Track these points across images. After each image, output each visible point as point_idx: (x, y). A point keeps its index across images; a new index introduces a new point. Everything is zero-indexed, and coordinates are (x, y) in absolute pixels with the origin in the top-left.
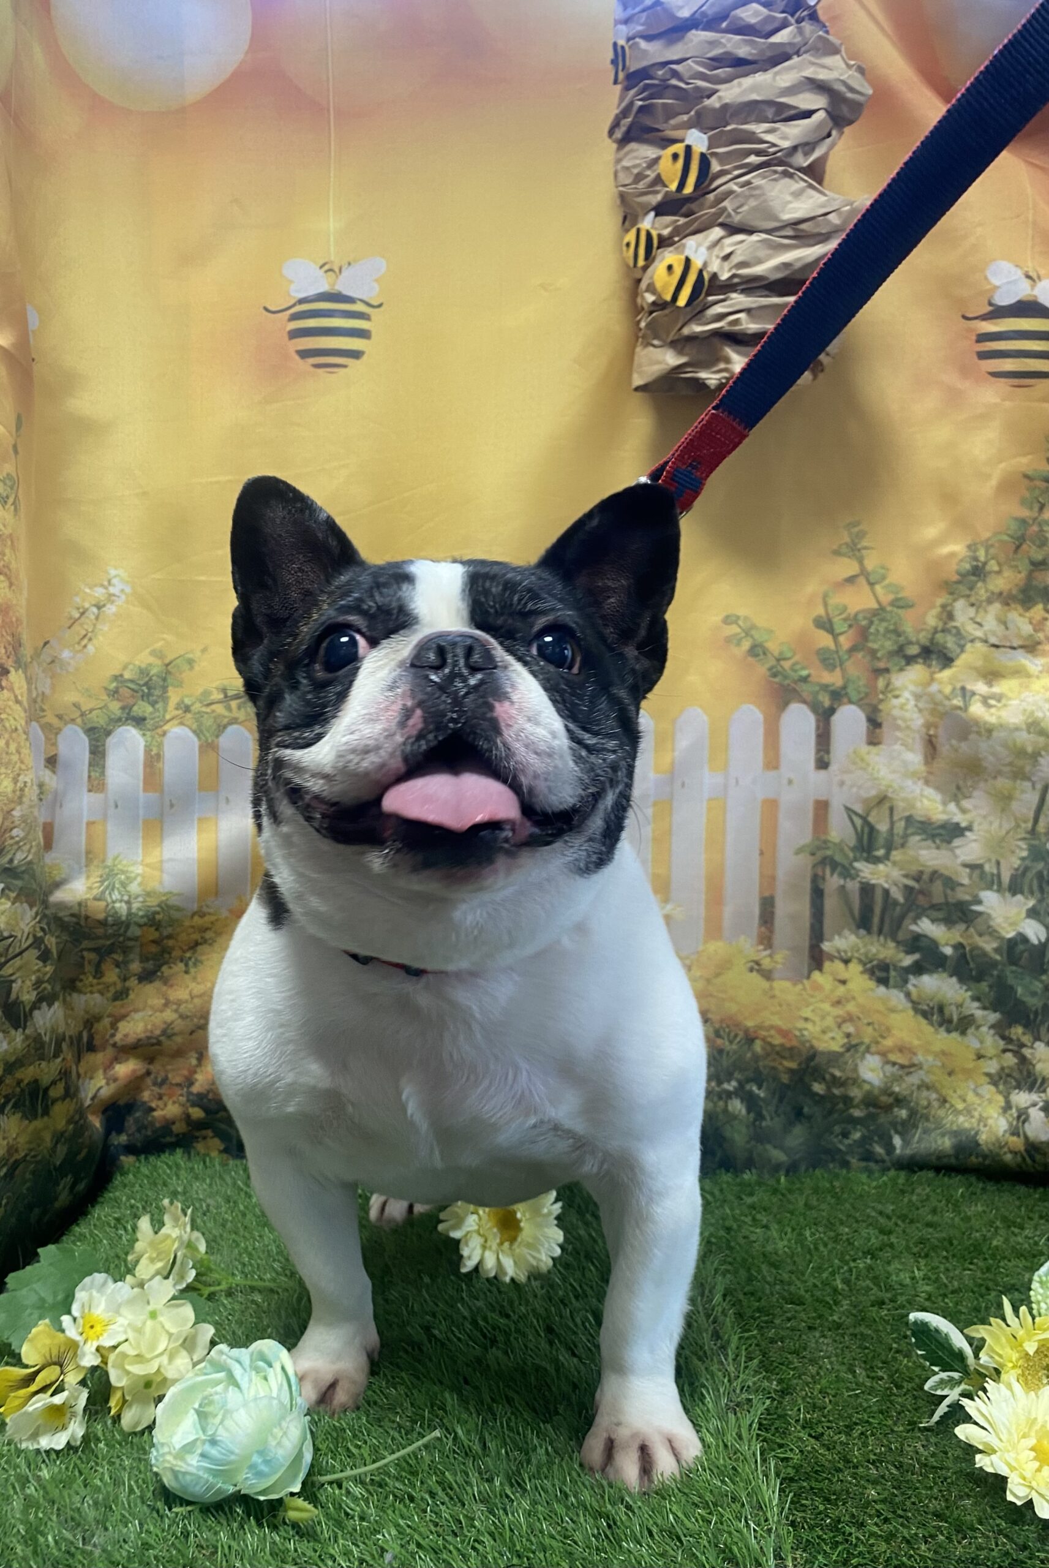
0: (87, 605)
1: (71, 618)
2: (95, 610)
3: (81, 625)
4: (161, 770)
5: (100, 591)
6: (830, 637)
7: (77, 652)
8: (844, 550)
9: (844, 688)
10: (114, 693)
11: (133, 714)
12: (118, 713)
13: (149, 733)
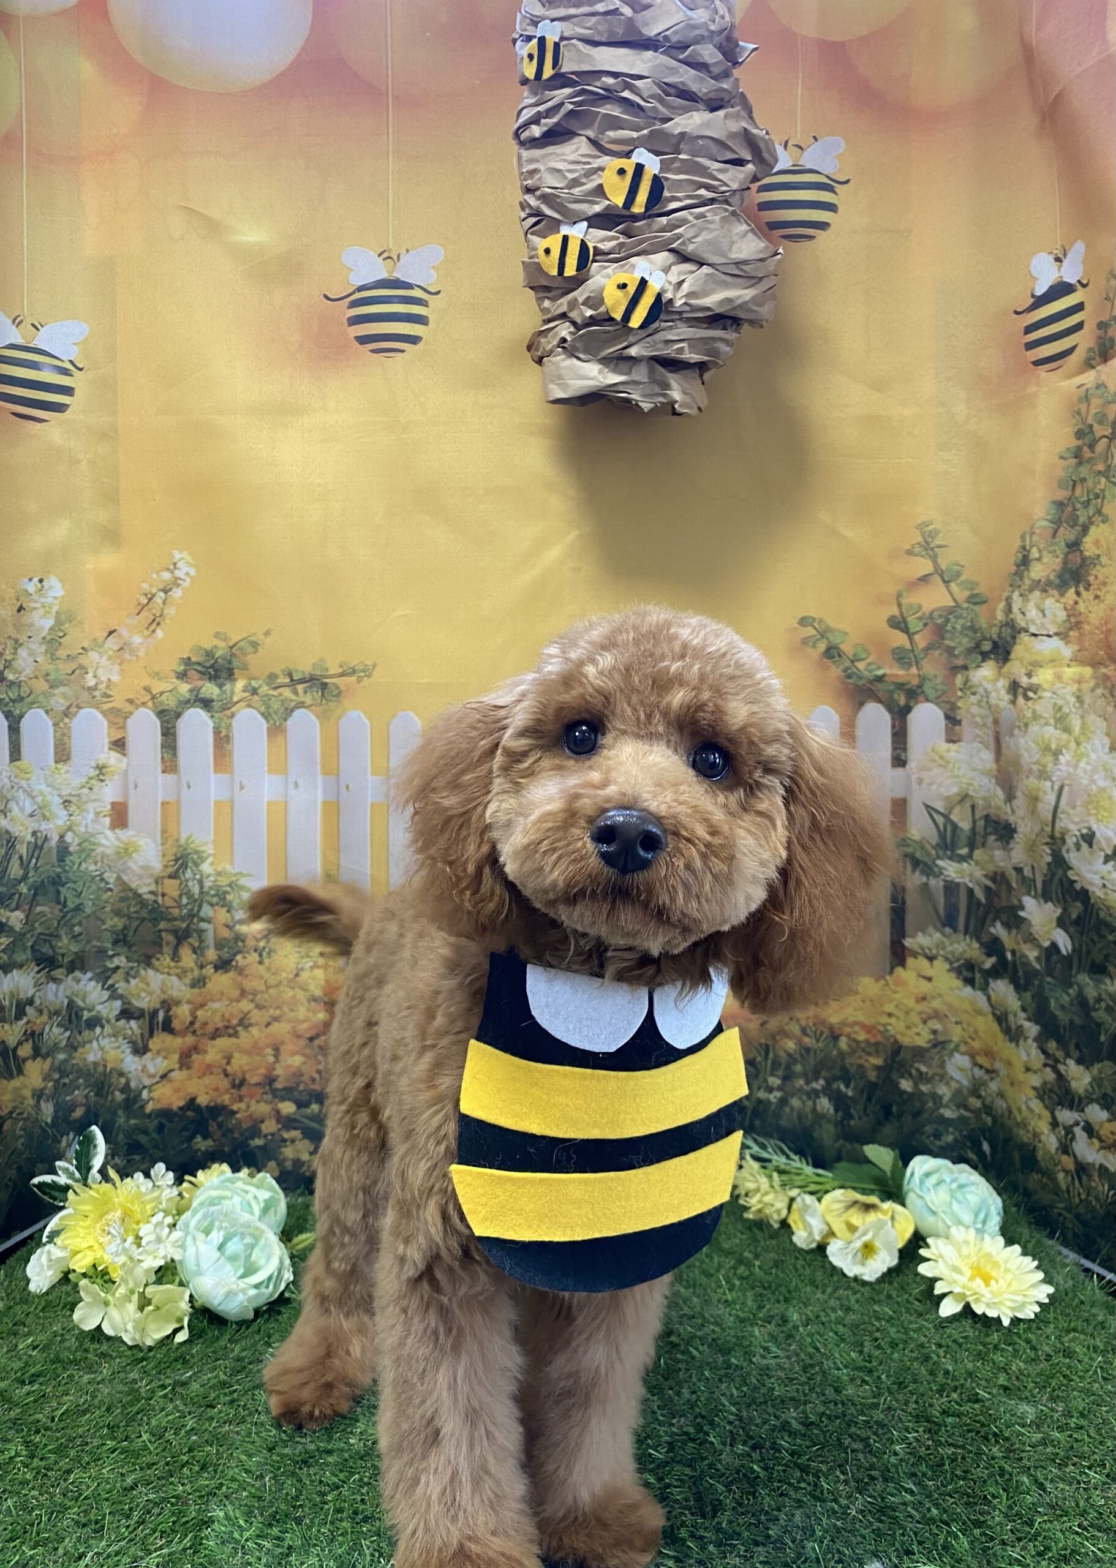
0: (154, 590)
1: (139, 604)
2: (162, 594)
3: (149, 610)
4: (231, 752)
5: (166, 575)
6: (905, 636)
7: (147, 637)
8: (917, 550)
9: (920, 686)
10: (182, 676)
11: (201, 696)
12: (187, 695)
13: (217, 715)
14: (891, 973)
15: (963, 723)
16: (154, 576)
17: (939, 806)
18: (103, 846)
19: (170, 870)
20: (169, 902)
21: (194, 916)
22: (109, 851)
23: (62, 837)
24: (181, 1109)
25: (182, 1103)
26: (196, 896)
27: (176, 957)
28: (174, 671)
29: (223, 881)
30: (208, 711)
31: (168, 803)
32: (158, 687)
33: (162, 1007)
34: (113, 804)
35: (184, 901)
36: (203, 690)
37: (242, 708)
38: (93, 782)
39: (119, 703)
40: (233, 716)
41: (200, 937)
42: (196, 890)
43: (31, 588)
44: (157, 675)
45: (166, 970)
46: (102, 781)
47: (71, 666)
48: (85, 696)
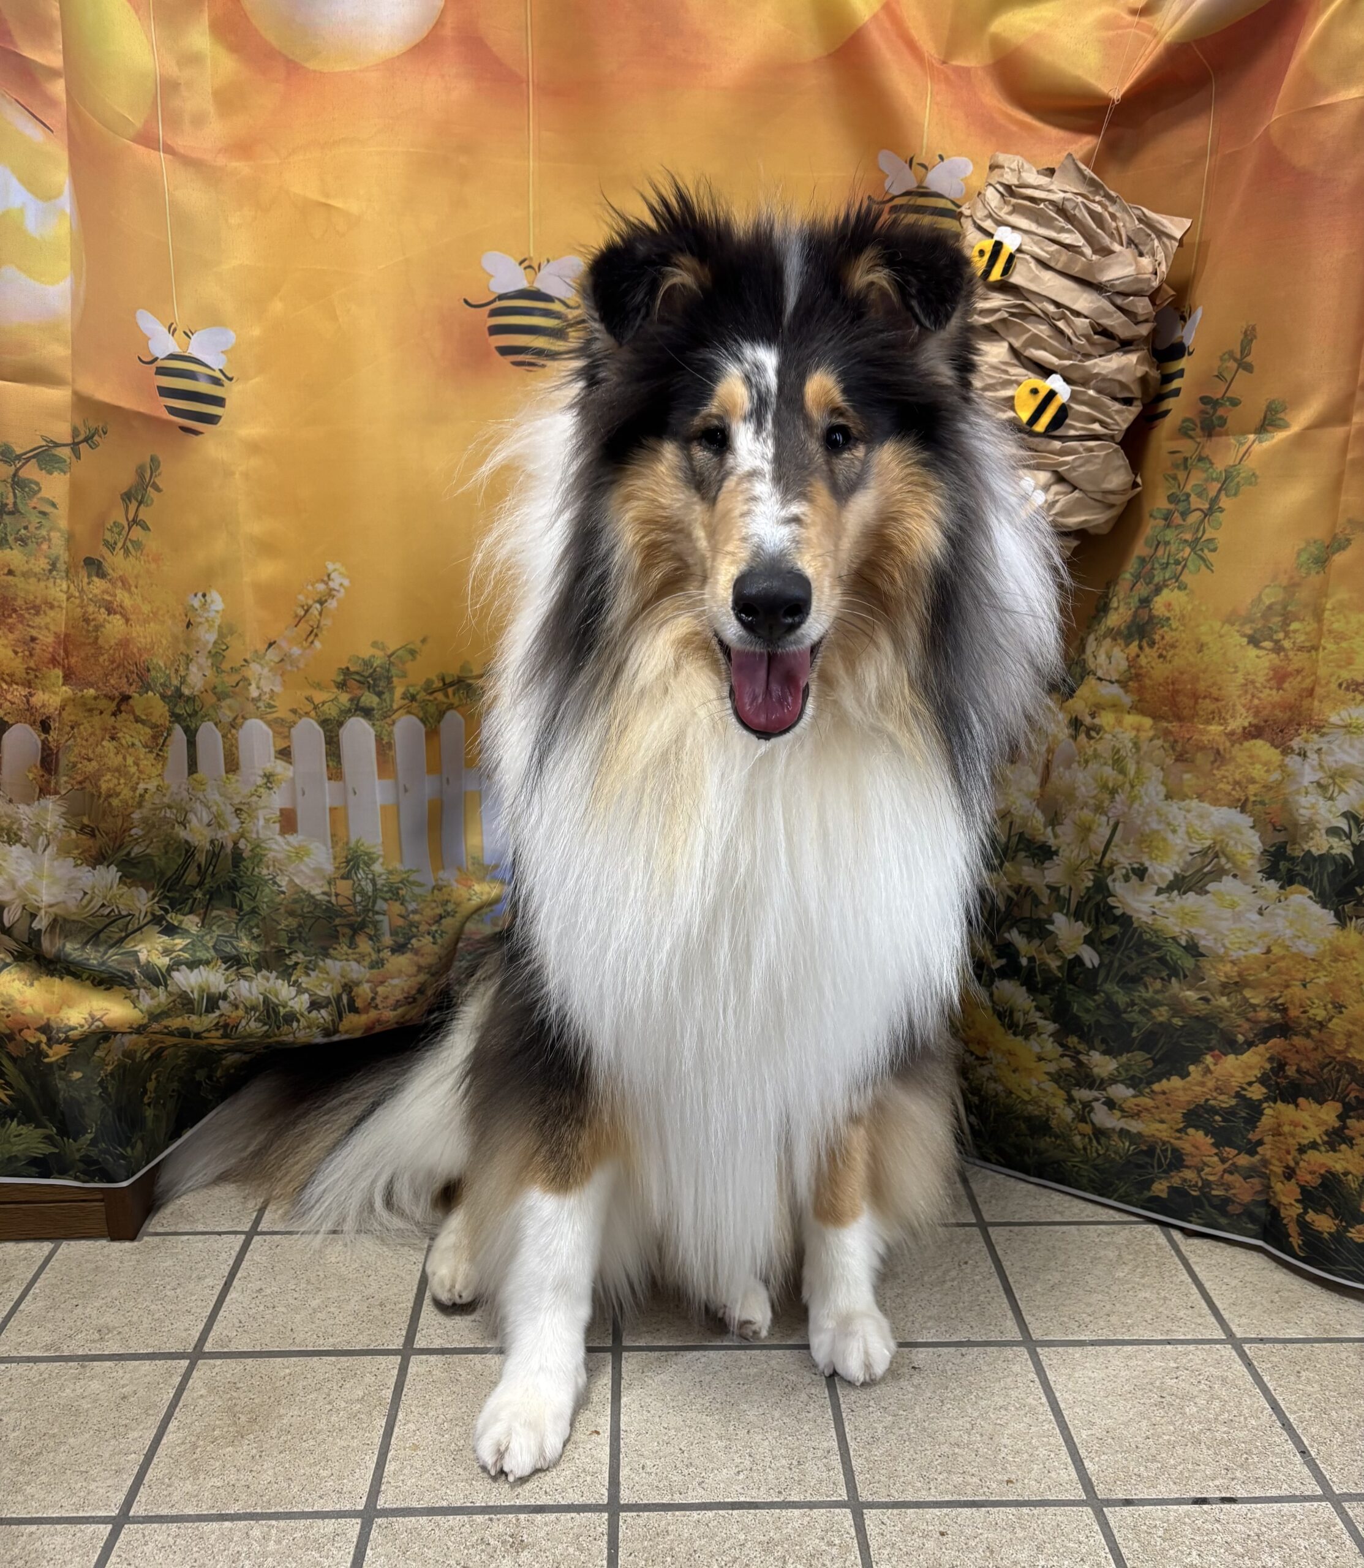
0: (310, 602)
1: (296, 616)
2: (318, 606)
3: (307, 621)
4: (394, 759)
5: (321, 587)
7: (305, 649)
10: (342, 686)
11: (361, 704)
12: (348, 705)
13: (377, 723)
16: (310, 588)
18: (274, 850)
19: (342, 871)
20: (342, 901)
21: (369, 910)
22: (280, 856)
23: (236, 843)
26: (370, 894)
27: (352, 944)
28: (334, 681)
29: (395, 879)
30: (370, 720)
31: (335, 809)
32: (319, 697)
33: (344, 990)
34: (282, 811)
35: (358, 898)
36: (363, 699)
37: (402, 715)
38: (262, 790)
39: (282, 713)
40: (394, 723)
41: (375, 927)
42: (369, 888)
43: (196, 603)
44: (318, 686)
45: (345, 957)
46: (270, 789)
47: (236, 678)
48: (251, 707)
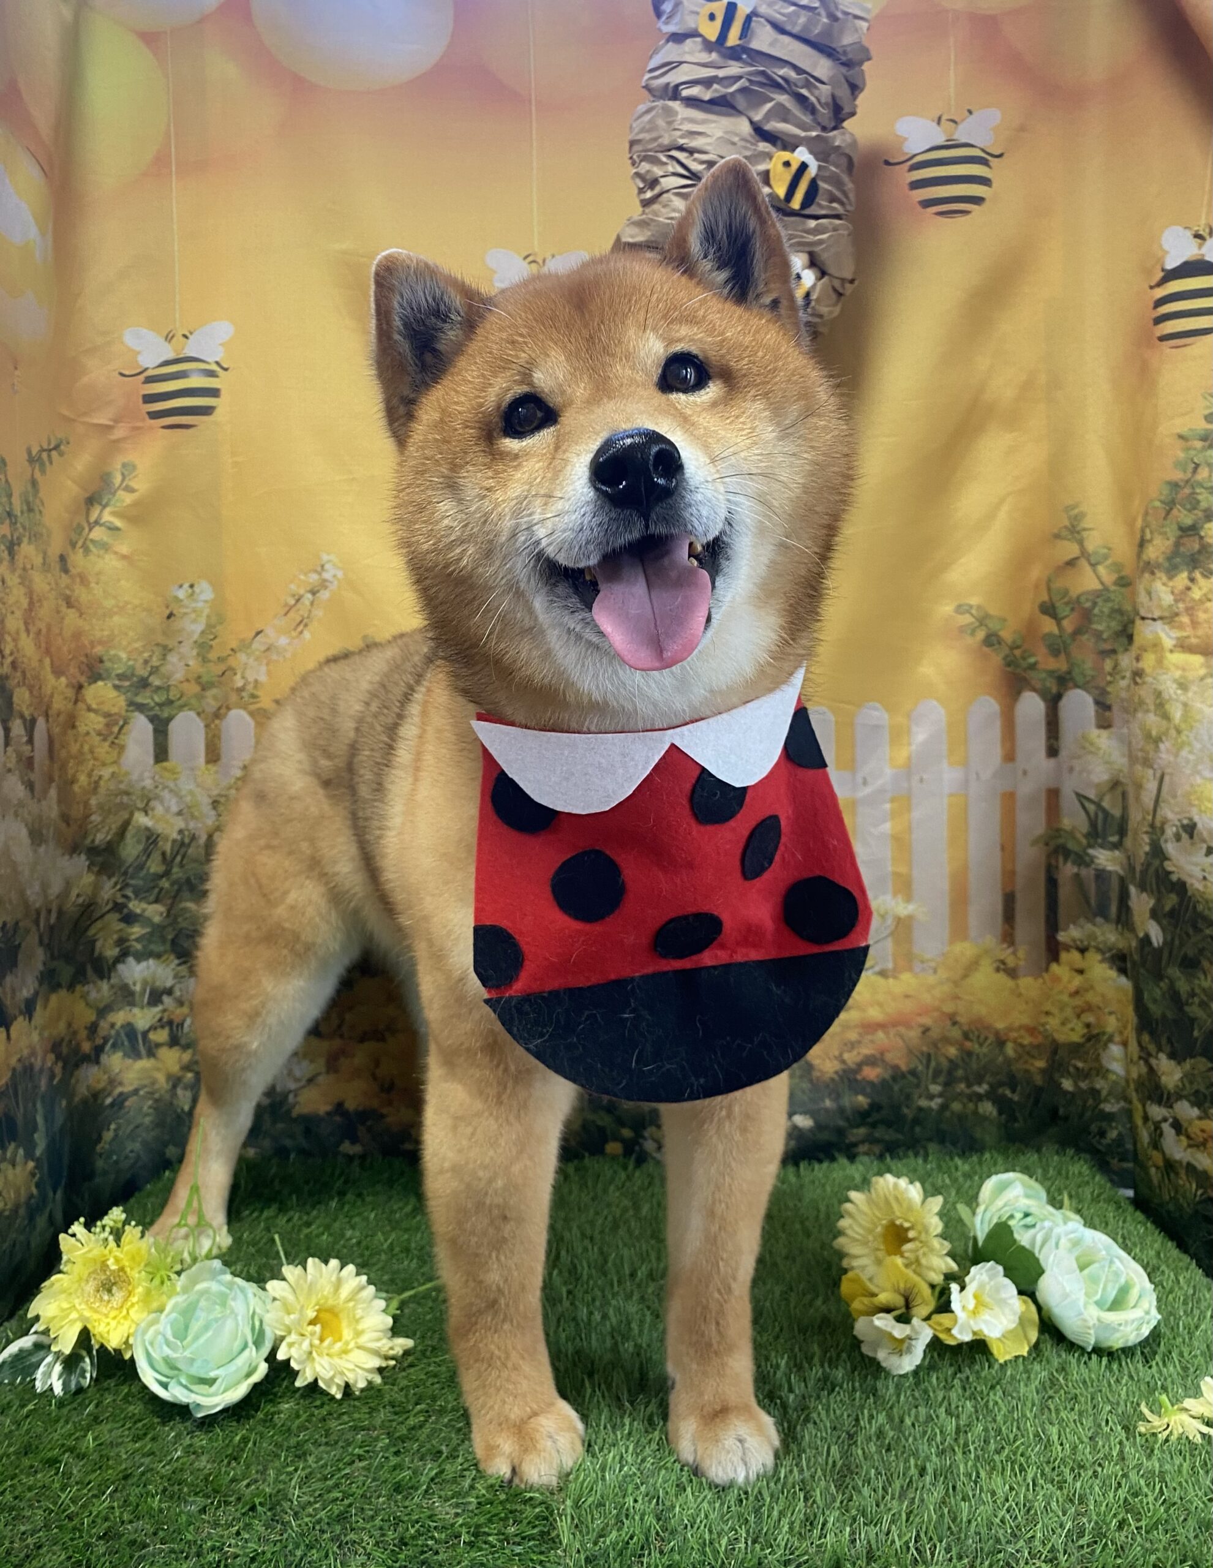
0: (302, 592)
1: (286, 605)
2: (309, 596)
3: (297, 611)
5: (314, 577)
6: (1053, 621)
7: (294, 638)
8: (1064, 533)
9: (1069, 673)
14: (1047, 970)
15: (1115, 708)
16: (302, 577)
17: (1092, 794)
23: (209, 835)
24: (328, 1114)
25: (328, 1108)
39: (265, 703)
43: (181, 594)
47: (222, 667)
48: (234, 698)
